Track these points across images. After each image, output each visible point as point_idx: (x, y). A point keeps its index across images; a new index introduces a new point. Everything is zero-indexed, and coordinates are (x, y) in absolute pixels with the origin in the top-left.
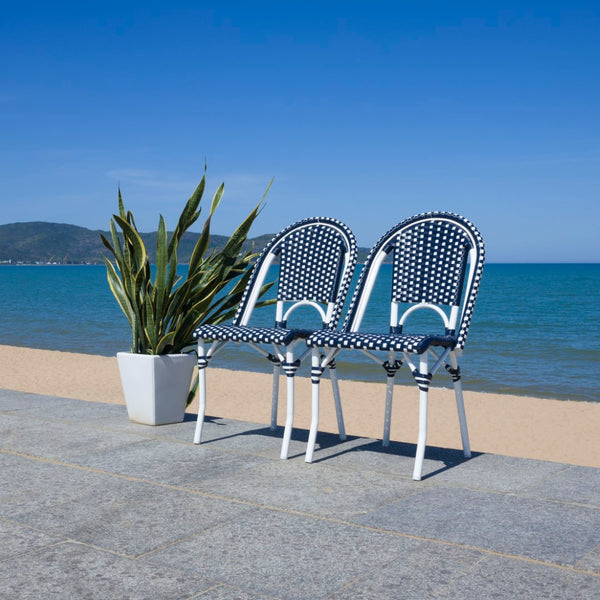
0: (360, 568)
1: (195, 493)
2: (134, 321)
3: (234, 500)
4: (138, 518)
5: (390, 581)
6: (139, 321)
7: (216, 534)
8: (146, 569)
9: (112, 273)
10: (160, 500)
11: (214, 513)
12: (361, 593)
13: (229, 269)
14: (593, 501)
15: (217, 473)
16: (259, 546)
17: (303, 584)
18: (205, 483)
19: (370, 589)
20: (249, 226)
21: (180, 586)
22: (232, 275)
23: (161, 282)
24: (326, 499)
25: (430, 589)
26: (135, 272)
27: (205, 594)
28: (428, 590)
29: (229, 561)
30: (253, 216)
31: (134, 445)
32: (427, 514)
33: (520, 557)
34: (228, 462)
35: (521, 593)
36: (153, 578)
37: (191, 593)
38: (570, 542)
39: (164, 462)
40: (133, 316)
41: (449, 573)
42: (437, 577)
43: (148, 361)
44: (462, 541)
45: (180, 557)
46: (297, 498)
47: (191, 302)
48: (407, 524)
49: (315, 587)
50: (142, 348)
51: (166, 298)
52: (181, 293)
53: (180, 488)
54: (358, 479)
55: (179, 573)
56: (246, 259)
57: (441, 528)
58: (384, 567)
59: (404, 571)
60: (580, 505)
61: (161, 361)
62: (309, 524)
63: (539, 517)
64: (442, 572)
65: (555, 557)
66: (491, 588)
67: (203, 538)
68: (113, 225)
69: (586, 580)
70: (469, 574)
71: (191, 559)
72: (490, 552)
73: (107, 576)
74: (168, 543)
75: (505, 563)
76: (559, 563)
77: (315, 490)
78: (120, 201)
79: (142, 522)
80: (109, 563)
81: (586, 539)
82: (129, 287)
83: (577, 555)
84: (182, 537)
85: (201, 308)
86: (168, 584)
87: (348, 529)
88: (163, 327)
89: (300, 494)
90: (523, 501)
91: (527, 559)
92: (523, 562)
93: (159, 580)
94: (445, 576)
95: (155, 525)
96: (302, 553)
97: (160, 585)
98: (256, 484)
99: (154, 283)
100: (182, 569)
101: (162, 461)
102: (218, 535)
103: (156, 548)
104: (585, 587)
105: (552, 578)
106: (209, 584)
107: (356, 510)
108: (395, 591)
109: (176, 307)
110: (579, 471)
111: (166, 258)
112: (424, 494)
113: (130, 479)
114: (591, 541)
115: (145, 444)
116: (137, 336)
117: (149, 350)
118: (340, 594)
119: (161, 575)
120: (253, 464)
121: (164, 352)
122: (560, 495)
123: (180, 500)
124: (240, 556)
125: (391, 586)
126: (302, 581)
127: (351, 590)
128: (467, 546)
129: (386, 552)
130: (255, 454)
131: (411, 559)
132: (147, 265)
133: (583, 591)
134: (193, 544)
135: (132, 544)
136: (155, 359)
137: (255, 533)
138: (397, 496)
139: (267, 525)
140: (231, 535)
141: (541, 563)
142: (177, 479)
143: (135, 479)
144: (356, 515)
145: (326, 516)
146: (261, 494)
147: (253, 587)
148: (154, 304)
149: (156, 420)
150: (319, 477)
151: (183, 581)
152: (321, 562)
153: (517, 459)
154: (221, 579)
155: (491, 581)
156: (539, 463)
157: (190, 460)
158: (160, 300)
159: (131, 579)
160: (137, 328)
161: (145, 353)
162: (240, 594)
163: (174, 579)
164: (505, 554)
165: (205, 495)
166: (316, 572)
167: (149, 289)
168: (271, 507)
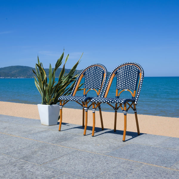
0: (106, 168)
1: (59, 146)
2: (42, 95)
3: (70, 148)
4: (42, 154)
5: (115, 172)
6: (44, 95)
7: (64, 158)
8: (43, 169)
9: (36, 81)
10: (48, 148)
11: (64, 152)
12: (106, 176)
13: (70, 79)
14: (177, 148)
15: (66, 140)
16: (77, 162)
17: (89, 173)
18: (62, 143)
19: (109, 175)
20: (76, 67)
21: (52, 174)
22: (71, 81)
23: (50, 83)
24: (98, 148)
25: (127, 175)
26: (43, 81)
27: (60, 176)
28: (126, 175)
29: (67, 166)
30: (77, 64)
31: (42, 131)
32: (127, 152)
33: (154, 165)
34: (69, 137)
35: (154, 176)
36: (45, 171)
37: (56, 176)
38: (169, 160)
39: (50, 137)
40: (42, 94)
41: (133, 170)
42: (129, 171)
43: (47, 107)
44: (137, 160)
45: (53, 165)
46: (89, 148)
47: (59, 89)
48: (121, 155)
49: (93, 174)
50: (45, 103)
51: (52, 88)
52: (56, 87)
53: (55, 144)
54: (108, 142)
55: (52, 170)
56: (75, 77)
57: (131, 156)
58: (113, 168)
59: (120, 169)
60: (173, 149)
61: (50, 107)
62: (92, 155)
63: (161, 153)
64: (131, 170)
65: (165, 165)
66: (145, 174)
67: (60, 159)
68: (36, 67)
69: (174, 172)
70: (139, 170)
71: (56, 166)
72: (145, 164)
73: (31, 170)
74: (50, 161)
75: (150, 167)
76: (166, 167)
77: (94, 145)
78: (38, 59)
79: (43, 155)
80: (32, 167)
81: (174, 160)
82: (41, 85)
83: (172, 165)
84: (54, 159)
85: (62, 91)
86: (49, 173)
87: (104, 157)
88: (51, 97)
89: (90, 146)
90: (156, 148)
91: (156, 166)
92: (155, 166)
93: (46, 172)
94: (132, 171)
95: (46, 156)
96: (90, 164)
97: (47, 173)
98: (77, 143)
99: (48, 84)
100: (54, 169)
101: (50, 136)
102: (65, 158)
103: (46, 162)
104: (173, 174)
105: (164, 172)
106: (61, 173)
107: (107, 151)
108: (116, 175)
109: (55, 91)
110: (174, 139)
111: (52, 76)
112: (127, 146)
113: (40, 142)
114: (176, 160)
115: (45, 131)
116: (43, 99)
117: (47, 104)
118: (100, 176)
119: (47, 170)
120: (77, 137)
121: (51, 104)
122: (168, 146)
123: (54, 148)
124: (71, 165)
125: (115, 174)
126: (89, 172)
127: (103, 175)
128: (139, 162)
129: (114, 163)
130: (78, 134)
131: (122, 166)
132: (46, 78)
133: (173, 175)
134: (57, 161)
135: (39, 161)
136: (49, 106)
137: (76, 158)
138: (119, 147)
139: (80, 156)
140: (69, 158)
141: (161, 167)
142: (54, 142)
143: (42, 142)
144: (106, 153)
145: (97, 153)
146: (79, 146)
147: (74, 174)
148: (48, 90)
149: (49, 124)
150: (96, 141)
151: (53, 172)
152: (95, 167)
153: (156, 135)
154: (65, 172)
155: (145, 172)
156: (162, 137)
157: (58, 136)
158: (50, 89)
159: (38, 172)
160: (43, 97)
161: (46, 104)
162: (70, 176)
163: (51, 172)
164: (150, 164)
165: (62, 146)
166: (93, 170)
167: (47, 86)
168: (81, 150)
